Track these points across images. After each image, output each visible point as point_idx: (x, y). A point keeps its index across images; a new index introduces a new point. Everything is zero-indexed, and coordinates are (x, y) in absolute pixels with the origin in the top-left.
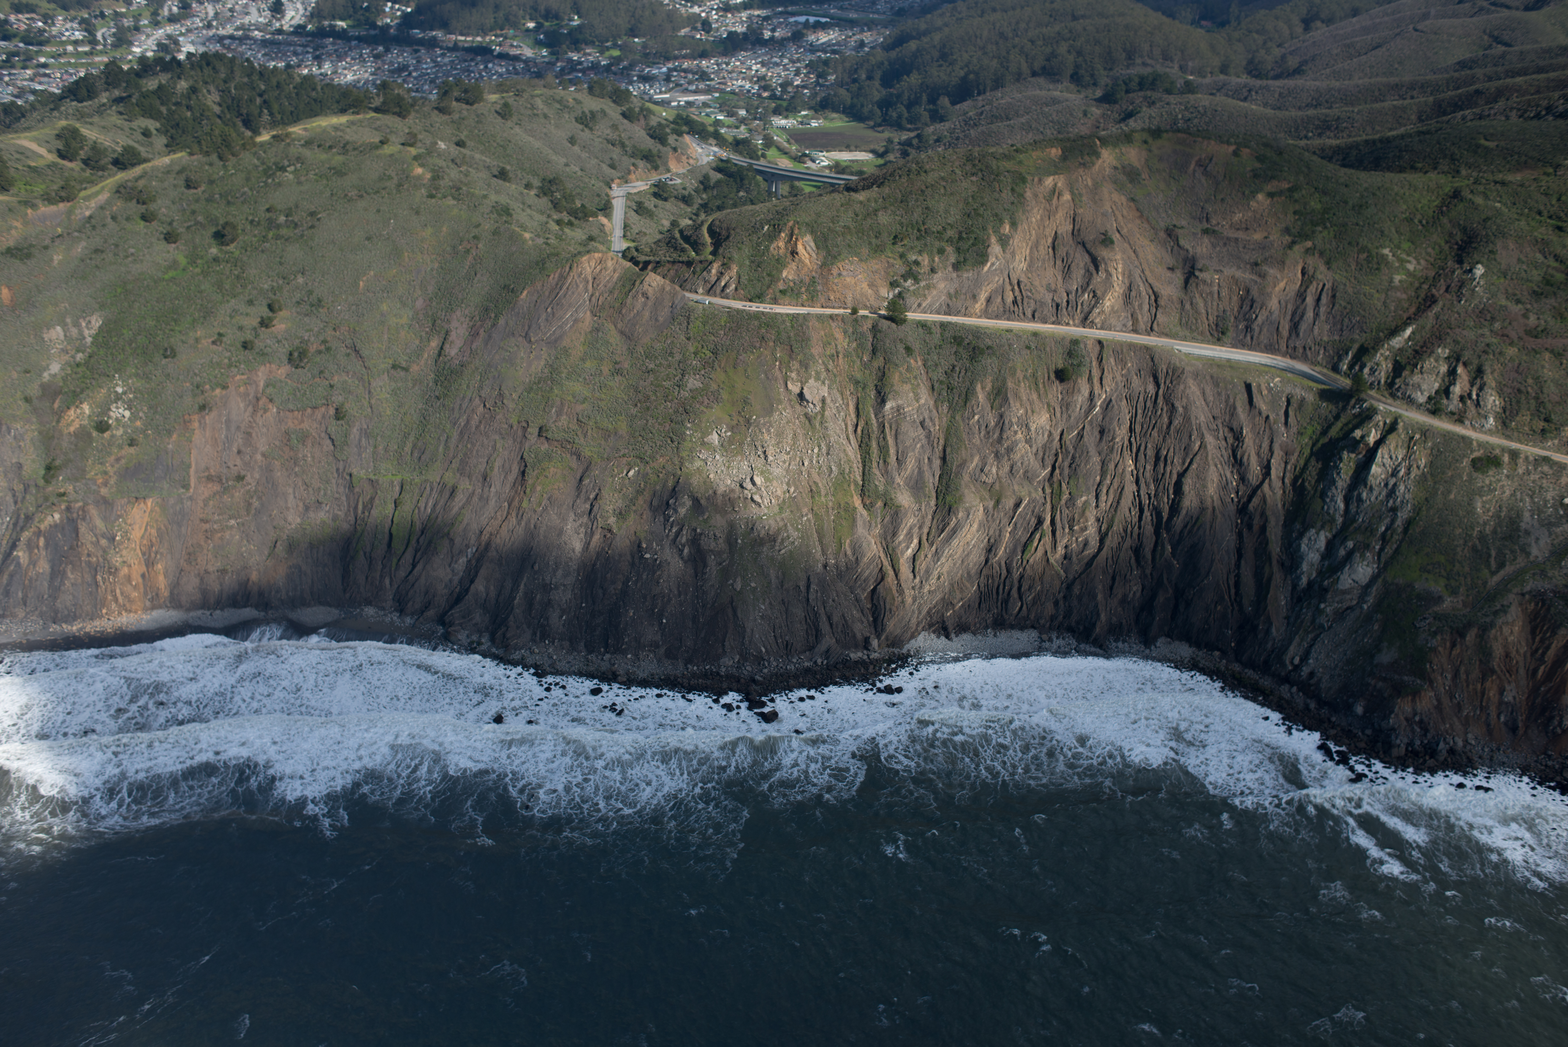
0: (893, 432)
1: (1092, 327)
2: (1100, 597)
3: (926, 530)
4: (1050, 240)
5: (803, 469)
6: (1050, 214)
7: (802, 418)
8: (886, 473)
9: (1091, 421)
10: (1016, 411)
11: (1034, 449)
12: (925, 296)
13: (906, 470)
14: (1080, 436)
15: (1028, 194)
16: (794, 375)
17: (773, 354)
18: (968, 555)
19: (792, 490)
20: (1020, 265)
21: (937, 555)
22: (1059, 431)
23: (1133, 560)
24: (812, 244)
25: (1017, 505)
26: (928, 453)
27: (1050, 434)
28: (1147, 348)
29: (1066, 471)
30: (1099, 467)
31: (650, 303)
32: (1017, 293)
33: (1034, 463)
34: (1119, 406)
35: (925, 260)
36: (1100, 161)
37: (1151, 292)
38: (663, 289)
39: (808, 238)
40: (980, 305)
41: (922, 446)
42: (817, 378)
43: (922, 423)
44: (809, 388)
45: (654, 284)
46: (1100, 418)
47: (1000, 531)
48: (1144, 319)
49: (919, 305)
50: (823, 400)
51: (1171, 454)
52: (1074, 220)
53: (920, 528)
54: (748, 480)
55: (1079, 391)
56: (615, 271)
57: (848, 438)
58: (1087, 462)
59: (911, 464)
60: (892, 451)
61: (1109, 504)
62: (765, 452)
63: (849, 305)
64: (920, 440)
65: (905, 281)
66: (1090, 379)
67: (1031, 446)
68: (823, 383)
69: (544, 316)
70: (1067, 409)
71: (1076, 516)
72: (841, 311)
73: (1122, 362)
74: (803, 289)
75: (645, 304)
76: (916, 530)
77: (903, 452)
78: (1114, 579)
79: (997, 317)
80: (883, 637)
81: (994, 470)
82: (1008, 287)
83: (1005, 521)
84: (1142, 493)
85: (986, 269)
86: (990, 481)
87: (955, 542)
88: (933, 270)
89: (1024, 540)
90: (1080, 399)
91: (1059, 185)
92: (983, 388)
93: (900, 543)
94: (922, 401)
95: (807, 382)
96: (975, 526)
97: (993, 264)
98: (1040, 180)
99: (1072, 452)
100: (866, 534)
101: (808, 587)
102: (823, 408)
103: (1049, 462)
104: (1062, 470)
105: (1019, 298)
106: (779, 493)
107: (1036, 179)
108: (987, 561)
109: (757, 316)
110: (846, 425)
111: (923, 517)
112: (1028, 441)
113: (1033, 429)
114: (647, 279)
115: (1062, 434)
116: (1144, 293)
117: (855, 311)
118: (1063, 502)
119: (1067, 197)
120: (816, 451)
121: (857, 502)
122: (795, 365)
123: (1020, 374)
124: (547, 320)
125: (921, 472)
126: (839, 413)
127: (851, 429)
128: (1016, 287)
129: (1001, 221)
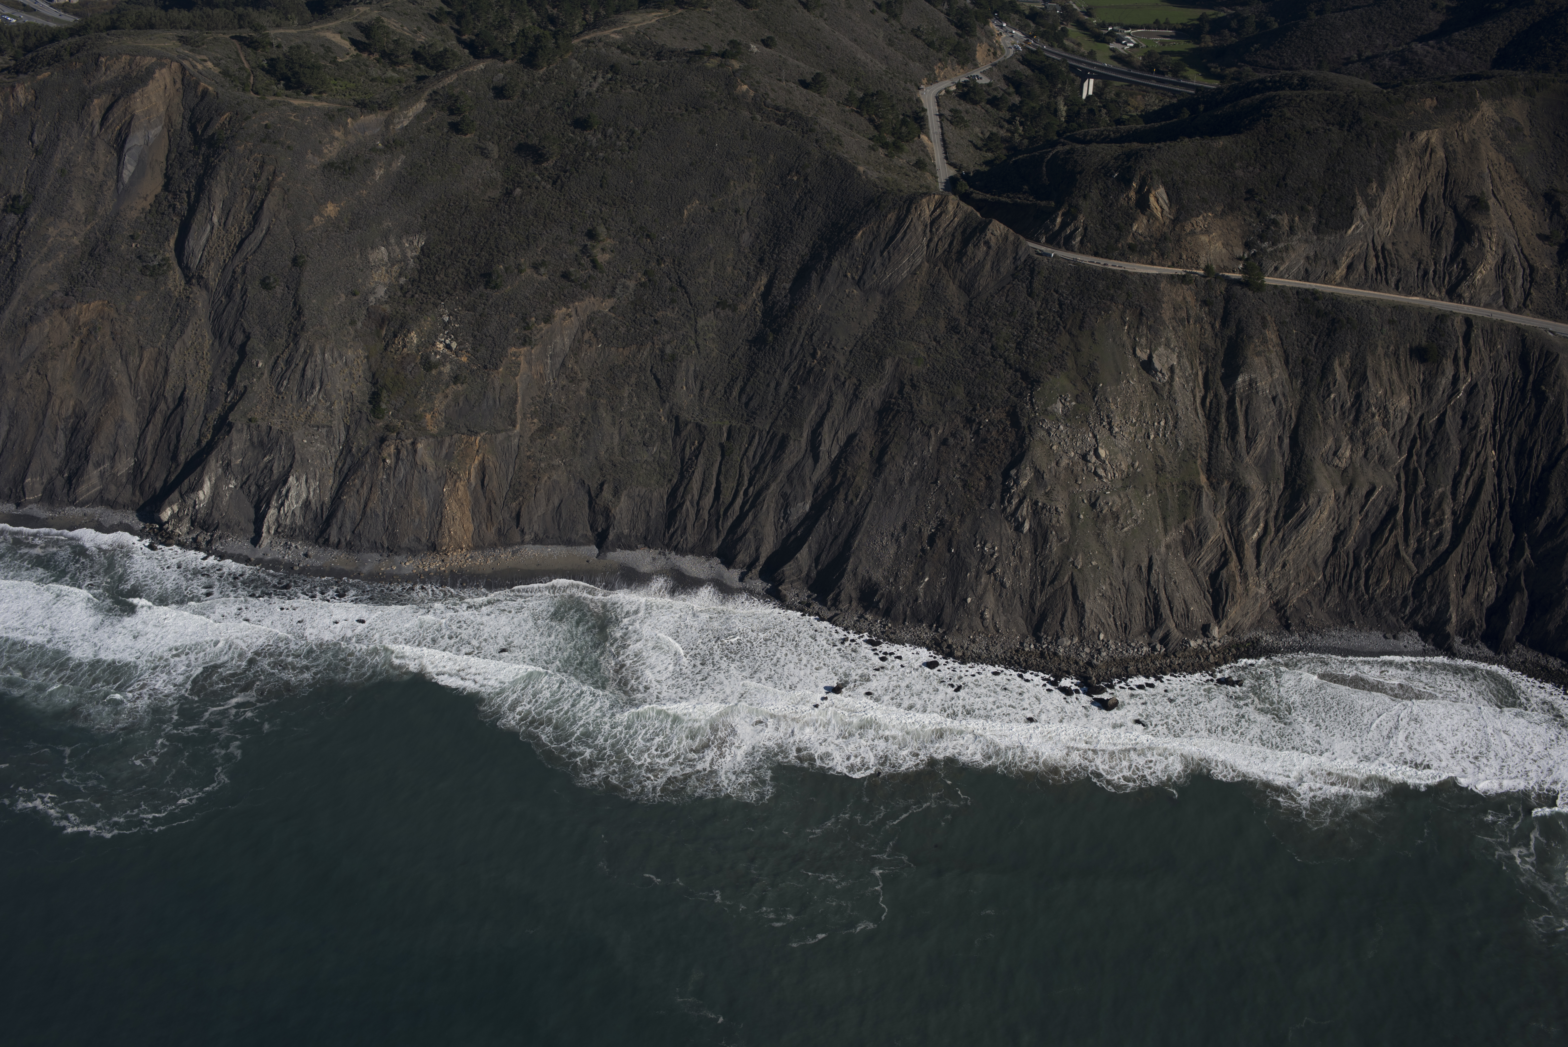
0: (1244, 408)
1: (1459, 302)
2: (1453, 596)
3: (1272, 514)
4: (1419, 202)
5: (1149, 443)
6: (1421, 172)
7: (1150, 387)
8: (1234, 449)
9: (1453, 406)
10: (1376, 391)
11: (1391, 433)
12: (1282, 259)
13: (1256, 449)
14: (1441, 422)
15: (1400, 150)
16: (1143, 341)
17: (1122, 318)
18: (1315, 543)
19: (1137, 464)
20: (1385, 229)
21: (1284, 542)
22: (1419, 415)
23: (1489, 559)
24: (1165, 196)
25: (1370, 493)
26: (1279, 431)
27: (1409, 418)
28: (1518, 329)
29: (1424, 459)
30: (1458, 457)
31: (991, 253)
32: (1381, 260)
33: (1390, 448)
34: (1485, 390)
35: (1284, 220)
36: (1479, 114)
37: (1526, 264)
38: (1006, 238)
39: (1161, 190)
40: (1341, 271)
41: (1273, 424)
42: (1167, 345)
43: (1274, 399)
44: (1159, 356)
45: (998, 233)
46: (1464, 403)
47: (1350, 519)
48: (1517, 296)
49: (1276, 269)
50: (1172, 369)
51: (1538, 447)
52: (1446, 181)
53: (1267, 511)
54: (1092, 453)
55: (1443, 373)
56: (955, 215)
57: (1196, 411)
58: (1447, 450)
59: (1261, 444)
60: (1242, 428)
61: (1467, 496)
62: (1110, 423)
63: (1203, 266)
64: (1271, 417)
65: (1262, 241)
66: (1456, 360)
67: (1388, 430)
68: (1173, 350)
69: (878, 261)
70: (1429, 391)
71: (1432, 507)
73: (1491, 343)
74: (1154, 246)
75: (987, 253)
76: (1263, 513)
77: (1253, 429)
78: (1467, 578)
79: (1358, 286)
80: (1224, 625)
81: (1348, 453)
82: (1372, 253)
83: (1356, 509)
84: (1504, 486)
85: (1350, 232)
86: (1343, 464)
87: (1303, 529)
88: (1293, 232)
89: (1374, 529)
90: (1443, 382)
91: (1433, 140)
92: (1341, 365)
93: (1246, 526)
94: (1276, 376)
95: (1156, 349)
96: (1326, 513)
97: (1357, 227)
98: (1412, 135)
99: (1431, 438)
100: (1212, 515)
101: (1150, 567)
102: (1172, 378)
103: (1405, 447)
104: (1419, 456)
105: (1382, 265)
106: (1124, 467)
107: (1408, 134)
108: (1334, 549)
109: (1105, 273)
110: (1194, 397)
111: (1270, 499)
112: (1386, 425)
113: (1391, 411)
114: (990, 227)
115: (1421, 418)
116: (1519, 266)
117: (1208, 273)
118: (1419, 491)
119: (1441, 154)
120: (1162, 423)
121: (1203, 479)
122: (1144, 330)
123: (1380, 351)
124: (883, 264)
125: (1271, 452)
126: (1188, 383)
127: (1198, 401)
128: (1380, 254)
129: (1369, 181)
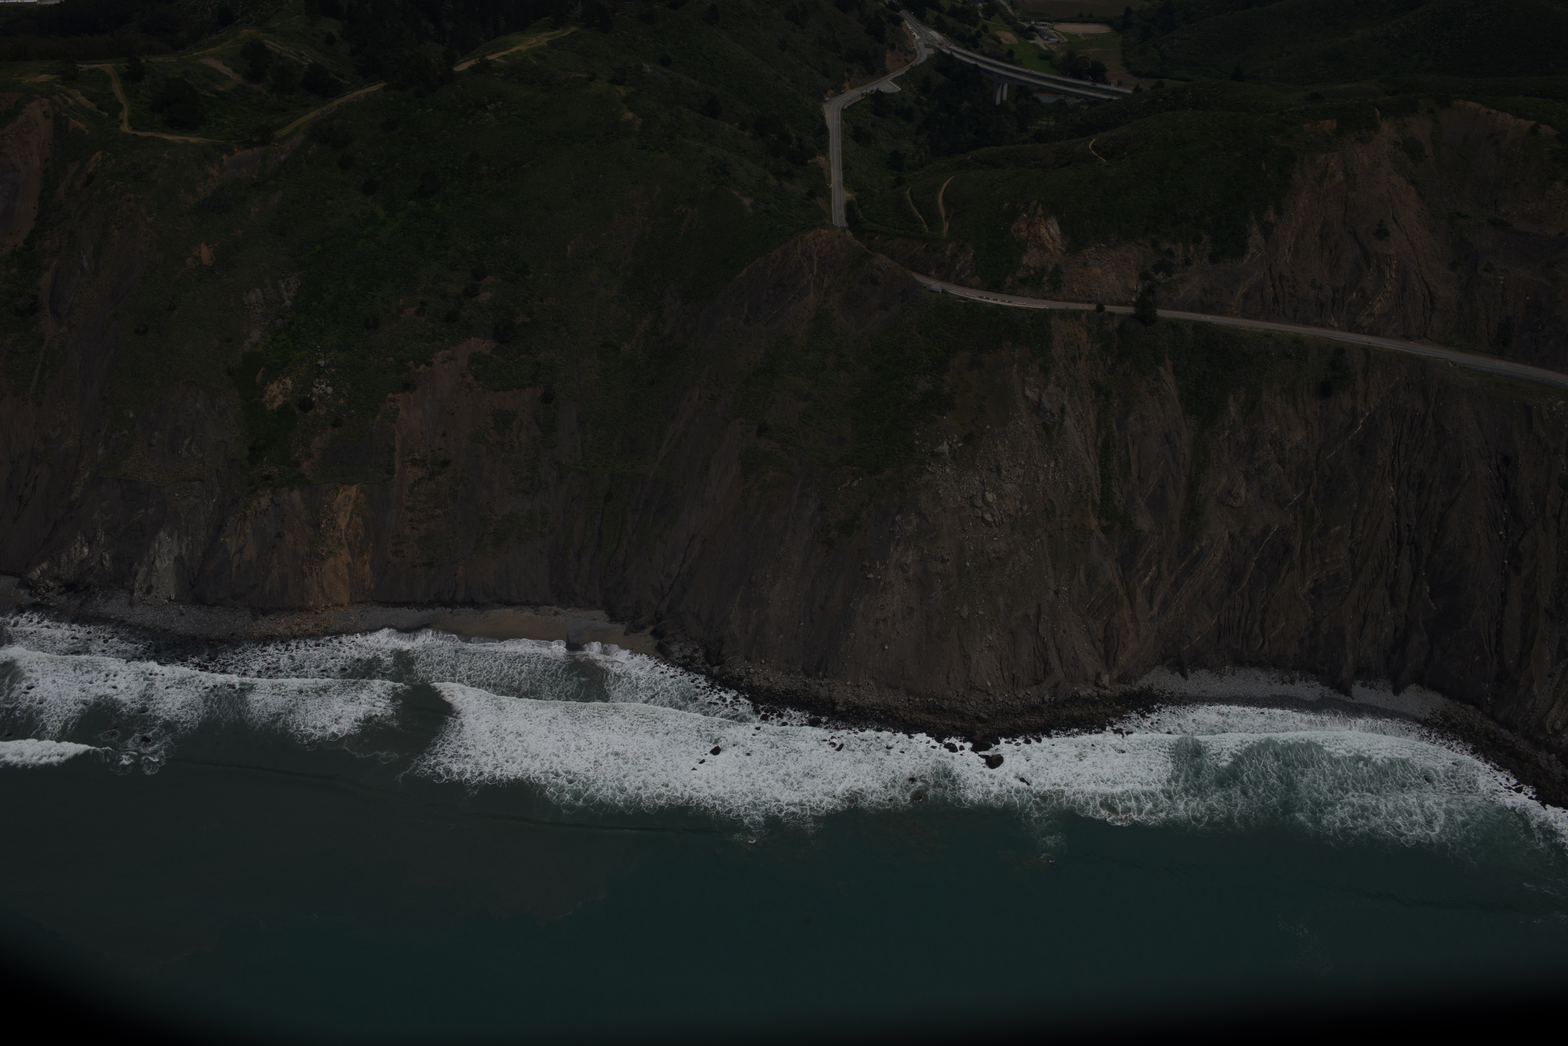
0: (1137, 447)
1: (1358, 333)
2: (1349, 639)
3: (1165, 556)
4: (1318, 228)
5: (1038, 485)
6: (1320, 198)
7: (1039, 428)
8: (1126, 492)
9: (1351, 440)
10: (1271, 427)
11: (1288, 470)
12: (1177, 290)
13: (1148, 488)
14: (1339, 457)
15: (1297, 175)
16: (1032, 380)
17: (1011, 355)
18: (1209, 585)
19: (1025, 508)
20: (1283, 258)
21: (1177, 584)
22: (1315, 451)
23: (1387, 599)
25: (1265, 532)
26: (1173, 472)
27: (1306, 454)
28: (1418, 360)
29: (1321, 497)
30: (1357, 493)
31: (879, 289)
32: (1278, 289)
33: (1286, 486)
34: (1383, 426)
35: (1179, 250)
36: (1379, 135)
37: (1426, 292)
38: (893, 274)
39: (1053, 221)
40: (1236, 303)
41: (1167, 463)
42: (1057, 384)
43: (1168, 438)
44: (1049, 396)
45: (884, 268)
46: (1362, 437)
47: (1245, 560)
48: (1417, 323)
49: (1170, 301)
50: (1062, 409)
51: (1437, 482)
52: (1346, 205)
53: (1160, 554)
54: (979, 497)
55: (1341, 407)
56: (842, 250)
57: (1088, 452)
58: (1345, 487)
59: (1153, 482)
60: (1134, 467)
61: (1365, 534)
62: (998, 466)
63: (1095, 300)
64: (1164, 456)
65: (1157, 273)
66: (1353, 394)
67: (1284, 468)
68: (1063, 389)
69: (764, 298)
70: (1326, 427)
71: (1329, 547)
72: (1086, 307)
73: (1389, 375)
74: (1045, 279)
76: (1155, 556)
77: (1146, 469)
78: (1364, 619)
79: (1254, 318)
80: (1114, 672)
81: (1243, 492)
82: (1269, 283)
83: (1251, 549)
84: (1403, 523)
85: (1245, 261)
86: (1237, 505)
87: (1197, 571)
88: (1187, 262)
89: (1270, 571)
90: (1341, 416)
91: (1332, 164)
92: (1236, 400)
93: (1137, 570)
94: (1169, 413)
95: (1046, 388)
96: (1219, 555)
97: (1253, 256)
98: (1311, 158)
99: (1329, 474)
100: (1103, 560)
101: (1038, 615)
102: (1062, 417)
103: (1302, 484)
104: (1316, 494)
105: (1280, 295)
106: (1012, 511)
107: (1307, 158)
108: (1229, 591)
109: (994, 309)
110: (1086, 436)
111: (1164, 543)
112: (1282, 462)
113: (1287, 448)
114: (877, 262)
115: (1318, 454)
116: (1419, 294)
117: (1100, 308)
118: (1316, 530)
120: (1052, 465)
121: (1094, 524)
122: (1034, 368)
123: (1276, 386)
124: (767, 302)
125: (1163, 492)
126: (1079, 422)
127: (1090, 440)
128: (1277, 283)
129: (1265, 207)
